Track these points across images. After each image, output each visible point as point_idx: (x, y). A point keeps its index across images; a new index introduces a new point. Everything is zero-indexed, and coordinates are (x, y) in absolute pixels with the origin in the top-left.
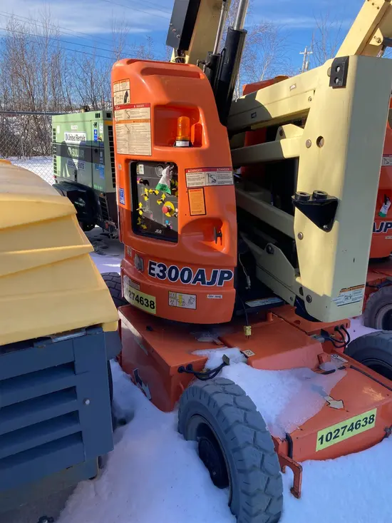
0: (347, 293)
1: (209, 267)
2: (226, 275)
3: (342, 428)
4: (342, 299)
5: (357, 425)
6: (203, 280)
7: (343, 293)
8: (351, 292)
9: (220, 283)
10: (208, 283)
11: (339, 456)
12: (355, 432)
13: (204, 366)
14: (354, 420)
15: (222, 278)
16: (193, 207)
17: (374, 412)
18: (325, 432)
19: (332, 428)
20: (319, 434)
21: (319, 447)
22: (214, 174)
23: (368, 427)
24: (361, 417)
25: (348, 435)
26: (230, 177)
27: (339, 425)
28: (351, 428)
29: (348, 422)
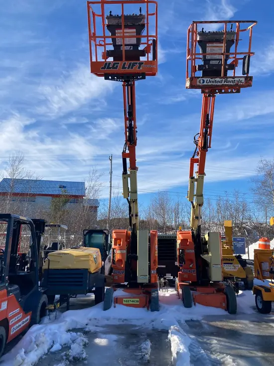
1: (121, 270)
2: (123, 272)
4: (141, 277)
5: (134, 301)
8: (143, 276)
9: (122, 274)
11: (128, 306)
14: (133, 300)
16: (118, 257)
17: (138, 300)
18: (125, 300)
19: (127, 299)
20: (124, 299)
21: (124, 303)
22: (122, 251)
23: (137, 303)
24: (135, 300)
25: (131, 303)
26: (125, 252)
27: (129, 300)
28: (132, 302)
29: (132, 300)
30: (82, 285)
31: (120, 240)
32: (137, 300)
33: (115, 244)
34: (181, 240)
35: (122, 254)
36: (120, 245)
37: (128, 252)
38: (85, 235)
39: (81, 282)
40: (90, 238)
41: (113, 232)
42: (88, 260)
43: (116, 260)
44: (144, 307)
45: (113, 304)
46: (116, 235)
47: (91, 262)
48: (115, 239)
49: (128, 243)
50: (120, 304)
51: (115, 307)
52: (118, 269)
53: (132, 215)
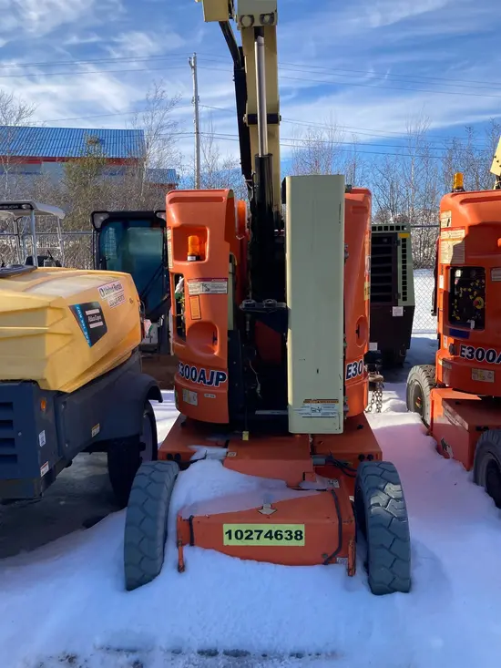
0: (315, 405)
1: (208, 367)
2: (221, 377)
3: (256, 531)
4: (308, 410)
5: (278, 535)
6: (204, 379)
7: (306, 405)
8: (320, 405)
9: (217, 384)
10: (209, 383)
11: (250, 559)
12: (274, 542)
13: (190, 457)
14: (274, 528)
15: (218, 379)
16: (193, 312)
17: (302, 528)
18: (234, 527)
19: (244, 527)
20: (226, 527)
21: (226, 542)
22: (209, 284)
23: (294, 543)
24: (284, 527)
25: (265, 542)
26: (225, 287)
27: (253, 527)
28: (269, 535)
29: (266, 528)
30: (13, 458)
31: (200, 232)
32: (294, 528)
33: (180, 255)
34: (472, 228)
35: (211, 298)
36: (199, 257)
37: (240, 291)
38: (100, 231)
39: (10, 442)
40: (122, 239)
41: (168, 198)
42: (41, 335)
43: (188, 324)
44: (328, 561)
45: (172, 552)
46: (181, 215)
47: (52, 345)
48: (176, 230)
49: (239, 250)
50: (207, 546)
51: (181, 568)
52: (199, 365)
53: (253, 119)
